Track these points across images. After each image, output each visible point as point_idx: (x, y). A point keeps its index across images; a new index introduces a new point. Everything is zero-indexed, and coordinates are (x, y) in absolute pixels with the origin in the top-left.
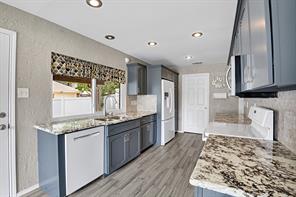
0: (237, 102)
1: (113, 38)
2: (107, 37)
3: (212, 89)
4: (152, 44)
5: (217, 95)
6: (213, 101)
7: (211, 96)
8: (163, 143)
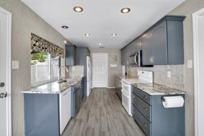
0: (122, 68)
1: (67, 27)
2: (63, 27)
3: (110, 62)
4: (87, 35)
5: (112, 66)
6: (110, 69)
7: (109, 66)
8: (88, 95)
